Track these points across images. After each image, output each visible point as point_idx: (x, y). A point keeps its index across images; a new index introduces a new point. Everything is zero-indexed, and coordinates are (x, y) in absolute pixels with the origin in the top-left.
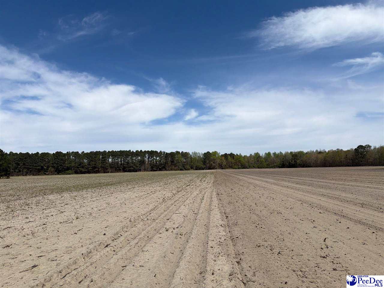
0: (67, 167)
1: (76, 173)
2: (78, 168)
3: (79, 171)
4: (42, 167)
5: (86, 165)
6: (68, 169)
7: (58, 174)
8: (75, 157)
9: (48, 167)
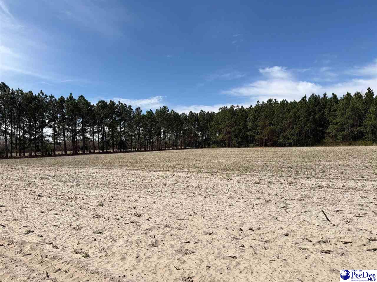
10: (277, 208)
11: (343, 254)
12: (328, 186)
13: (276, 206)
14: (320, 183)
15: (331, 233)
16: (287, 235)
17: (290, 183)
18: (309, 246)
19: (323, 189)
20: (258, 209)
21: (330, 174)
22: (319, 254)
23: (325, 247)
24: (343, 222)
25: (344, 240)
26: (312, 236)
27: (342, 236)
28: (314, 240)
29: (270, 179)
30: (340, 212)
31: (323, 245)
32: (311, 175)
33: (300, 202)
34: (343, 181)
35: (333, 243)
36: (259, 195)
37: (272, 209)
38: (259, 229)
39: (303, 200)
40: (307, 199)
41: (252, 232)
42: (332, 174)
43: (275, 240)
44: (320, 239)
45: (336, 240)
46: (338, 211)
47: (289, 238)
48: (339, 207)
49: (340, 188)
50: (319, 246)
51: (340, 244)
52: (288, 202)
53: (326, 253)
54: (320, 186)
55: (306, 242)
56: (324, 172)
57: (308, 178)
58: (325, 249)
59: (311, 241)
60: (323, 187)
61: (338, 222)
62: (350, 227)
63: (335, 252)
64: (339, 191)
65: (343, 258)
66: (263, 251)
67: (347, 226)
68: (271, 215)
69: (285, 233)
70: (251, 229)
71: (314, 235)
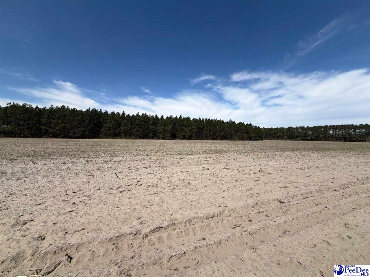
0: (296, 136)
1: (302, 140)
2: (304, 137)
3: (304, 139)
4: (280, 136)
5: (310, 135)
6: (297, 137)
7: (290, 140)
8: (302, 130)
9: (283, 136)
10: (86, 177)
11: (129, 191)
12: (111, 161)
13: (85, 175)
14: (105, 159)
15: (121, 183)
16: (99, 189)
17: (88, 161)
18: (113, 191)
19: (108, 163)
20: (73, 180)
21: (108, 154)
22: (120, 193)
23: (121, 190)
24: (124, 177)
25: (128, 184)
26: (113, 187)
27: (126, 183)
28: (115, 188)
29: (72, 160)
30: (121, 172)
31: (120, 189)
32: (98, 156)
33: (99, 171)
34: (117, 158)
35: (123, 187)
36: (69, 171)
37: (83, 178)
38: (80, 191)
39: (100, 169)
40: (103, 169)
41: (76, 194)
42: (110, 154)
43: (93, 194)
44: (117, 187)
45: (125, 185)
46: (120, 172)
47: (101, 190)
48: (120, 170)
49: (116, 161)
50: (118, 190)
51: (126, 187)
52: (91, 172)
53: (122, 192)
54: (106, 161)
55: (111, 190)
56: (105, 154)
57: (97, 157)
58: (122, 191)
59: (113, 189)
60: (108, 162)
61: (122, 177)
62: (128, 178)
63: (126, 191)
64: (117, 162)
65: (130, 192)
66: (89, 201)
67: (126, 178)
68: (84, 181)
69: (98, 189)
70: (74, 192)
71: (114, 186)
